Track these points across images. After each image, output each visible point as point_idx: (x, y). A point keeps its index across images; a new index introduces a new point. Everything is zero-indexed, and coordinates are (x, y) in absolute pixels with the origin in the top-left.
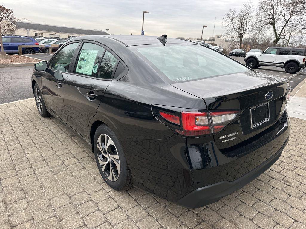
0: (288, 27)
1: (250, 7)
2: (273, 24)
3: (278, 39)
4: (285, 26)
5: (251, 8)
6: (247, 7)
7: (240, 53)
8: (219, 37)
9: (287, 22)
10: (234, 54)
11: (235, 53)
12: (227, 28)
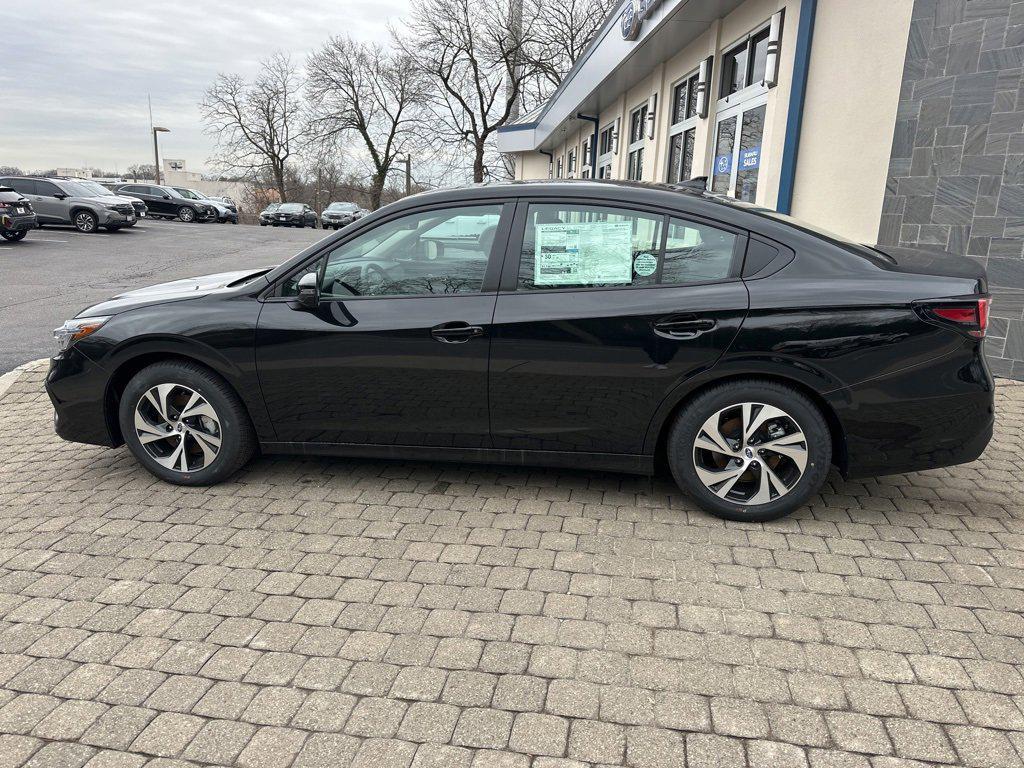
0: (399, 136)
1: (284, 74)
2: (362, 127)
3: (383, 169)
4: (393, 133)
5: (290, 76)
6: (277, 73)
7: (302, 217)
8: (176, 167)
9: (395, 124)
10: (281, 219)
11: (287, 216)
12: (227, 137)
